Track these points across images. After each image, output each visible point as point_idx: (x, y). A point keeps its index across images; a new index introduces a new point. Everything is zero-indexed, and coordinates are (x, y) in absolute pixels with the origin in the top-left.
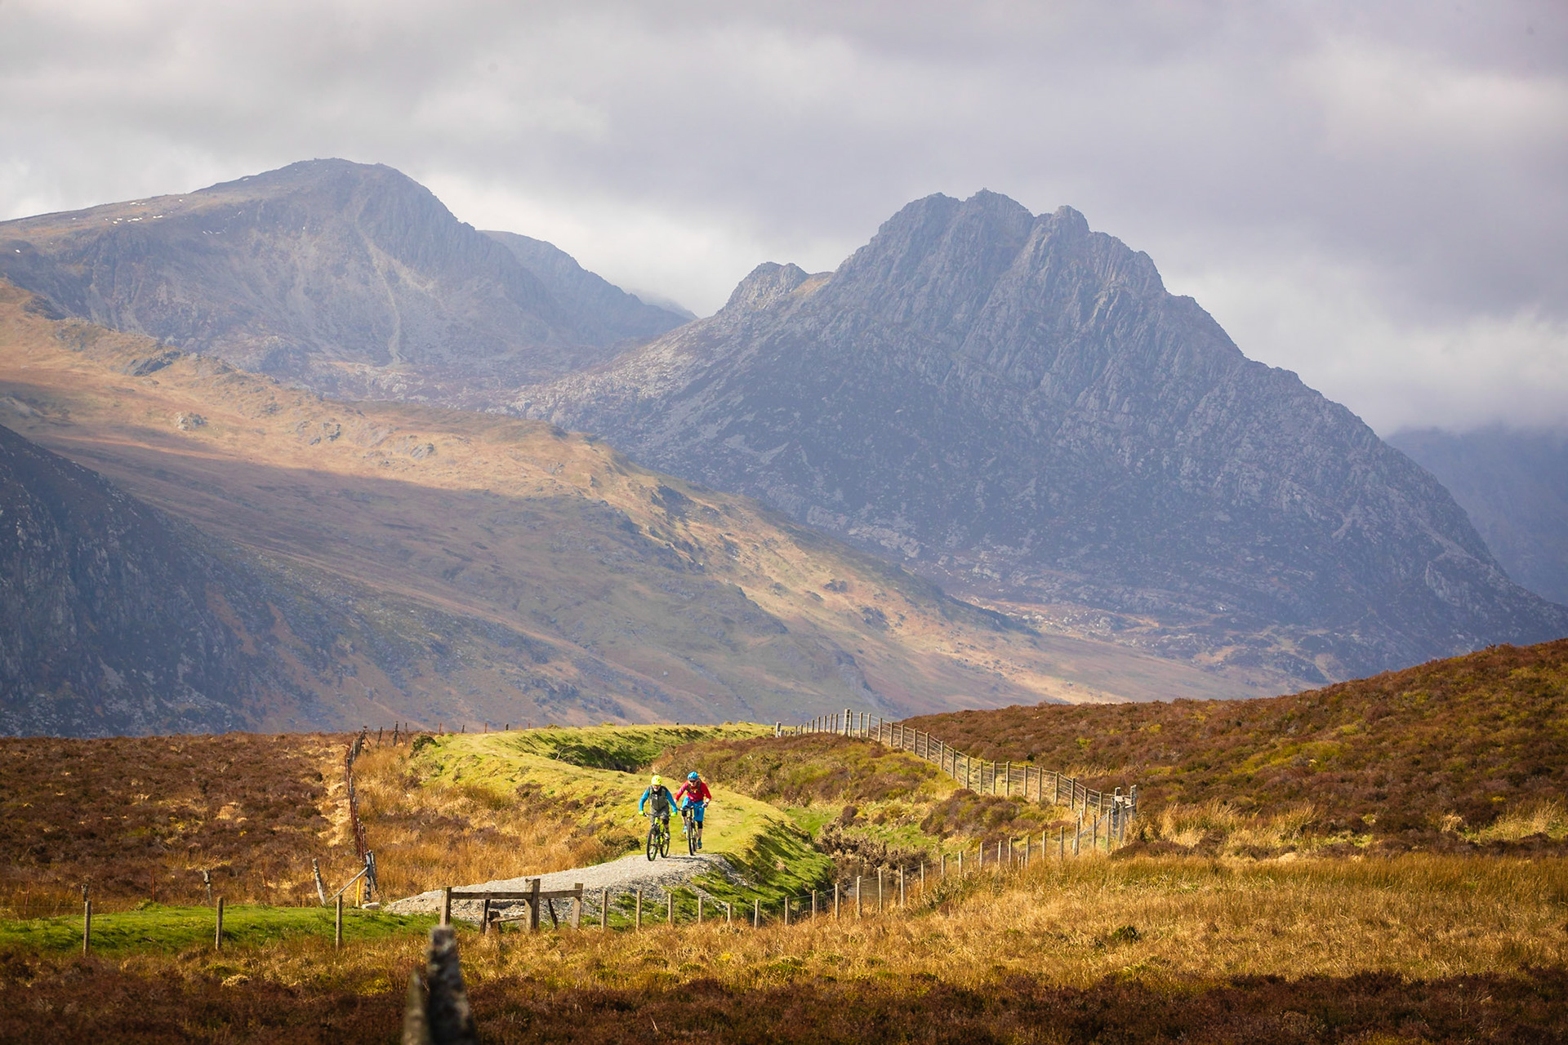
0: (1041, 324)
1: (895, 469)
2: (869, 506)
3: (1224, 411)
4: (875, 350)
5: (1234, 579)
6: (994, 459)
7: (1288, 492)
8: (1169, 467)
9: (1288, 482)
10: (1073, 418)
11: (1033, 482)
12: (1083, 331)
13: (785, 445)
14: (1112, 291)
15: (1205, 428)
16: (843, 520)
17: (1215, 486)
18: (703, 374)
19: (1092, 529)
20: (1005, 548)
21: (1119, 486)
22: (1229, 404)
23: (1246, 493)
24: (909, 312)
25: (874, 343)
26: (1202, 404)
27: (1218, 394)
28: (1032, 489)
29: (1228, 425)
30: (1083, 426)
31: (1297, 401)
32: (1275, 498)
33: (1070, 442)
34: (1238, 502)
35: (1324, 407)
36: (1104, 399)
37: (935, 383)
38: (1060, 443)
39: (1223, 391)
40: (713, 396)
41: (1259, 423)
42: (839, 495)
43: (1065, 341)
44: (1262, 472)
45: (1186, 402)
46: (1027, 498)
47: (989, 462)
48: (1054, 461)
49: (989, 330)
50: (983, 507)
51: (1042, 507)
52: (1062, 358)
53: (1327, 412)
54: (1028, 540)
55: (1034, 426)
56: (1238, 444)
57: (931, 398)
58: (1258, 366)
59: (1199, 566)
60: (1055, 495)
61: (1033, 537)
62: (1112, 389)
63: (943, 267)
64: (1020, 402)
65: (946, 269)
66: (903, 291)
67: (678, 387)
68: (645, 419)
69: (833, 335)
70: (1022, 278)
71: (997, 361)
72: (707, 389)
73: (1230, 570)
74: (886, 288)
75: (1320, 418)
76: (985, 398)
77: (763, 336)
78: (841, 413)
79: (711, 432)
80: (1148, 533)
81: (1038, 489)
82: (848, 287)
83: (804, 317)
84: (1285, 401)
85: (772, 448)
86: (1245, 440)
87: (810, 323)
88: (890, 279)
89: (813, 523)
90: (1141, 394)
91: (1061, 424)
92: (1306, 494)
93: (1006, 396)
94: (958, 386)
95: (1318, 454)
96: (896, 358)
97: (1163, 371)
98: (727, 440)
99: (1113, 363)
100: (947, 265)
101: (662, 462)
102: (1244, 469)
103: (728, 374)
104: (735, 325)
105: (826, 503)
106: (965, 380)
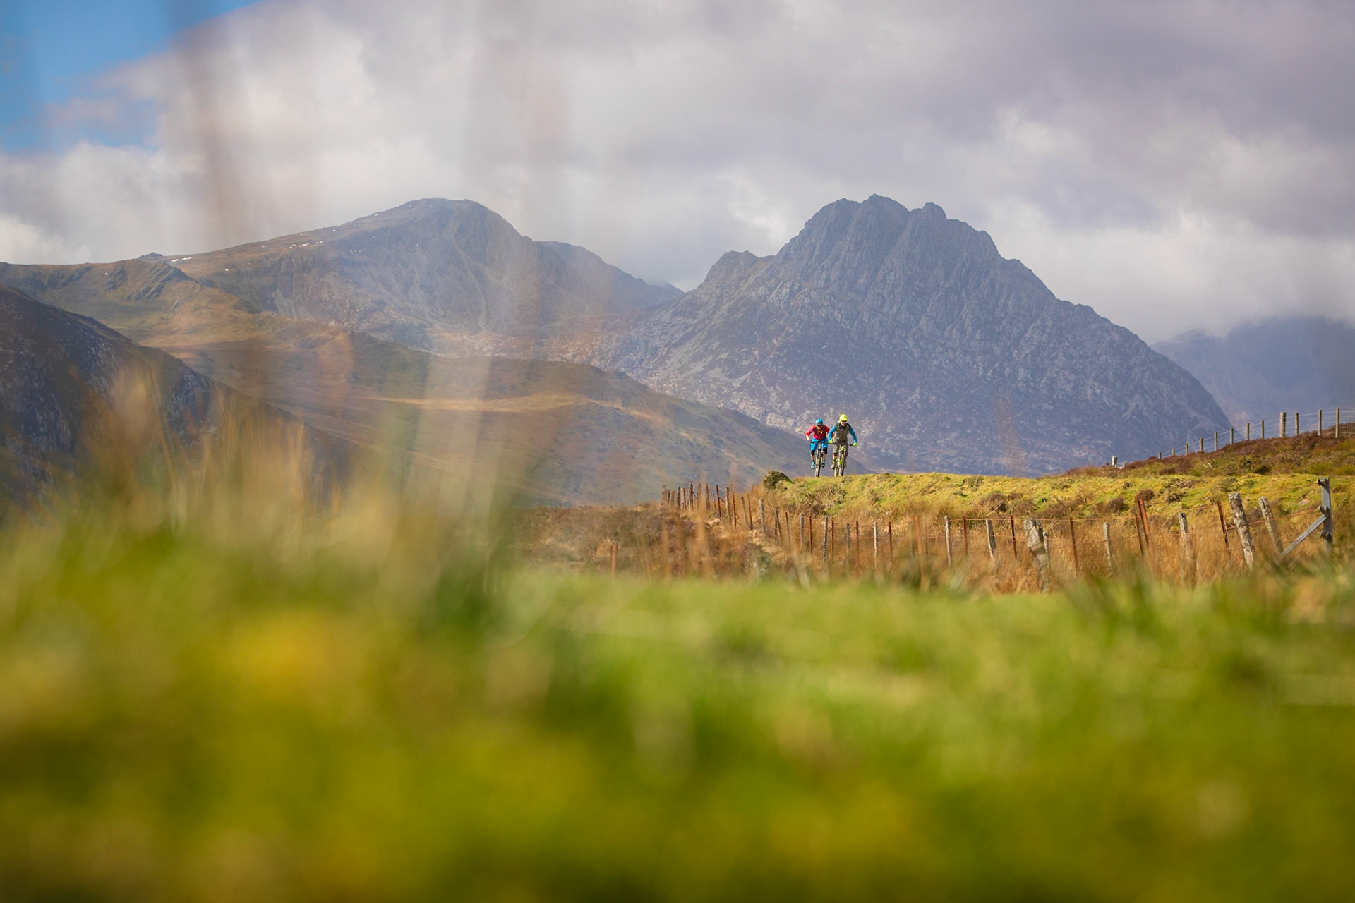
0: (917, 283)
1: (824, 386)
2: (808, 412)
3: (1045, 335)
4: (806, 306)
5: (1058, 448)
6: (891, 375)
7: (1091, 388)
8: (1010, 375)
9: (1091, 381)
10: (943, 345)
11: (917, 390)
12: (946, 286)
13: (749, 374)
14: (964, 258)
15: (1033, 348)
16: (791, 421)
17: (1041, 386)
18: (691, 329)
19: (959, 420)
20: (902, 435)
21: (977, 389)
22: (1048, 330)
23: (1063, 390)
24: (828, 279)
25: (806, 301)
26: (1029, 332)
27: (1040, 324)
28: (917, 395)
29: (1048, 344)
30: (950, 350)
31: (1093, 326)
32: (1083, 392)
33: (942, 362)
34: (1058, 396)
35: (1113, 330)
36: (963, 331)
37: (848, 327)
38: (934, 362)
39: (1044, 322)
40: (699, 343)
41: (1069, 342)
42: (787, 405)
43: (935, 294)
44: (1073, 375)
45: (1018, 330)
46: (914, 401)
47: (888, 378)
48: (931, 375)
49: (883, 289)
50: (885, 408)
51: (925, 406)
52: (933, 305)
53: (1114, 332)
54: (916, 429)
55: (916, 352)
56: (1056, 357)
57: (846, 337)
58: (1066, 304)
59: (1033, 440)
60: (933, 398)
61: (920, 427)
62: (968, 325)
63: (849, 248)
64: (906, 337)
65: (851, 249)
66: (823, 266)
67: (675, 338)
68: (654, 361)
69: (778, 298)
70: (903, 252)
71: (890, 310)
72: (695, 339)
73: (1055, 442)
74: (811, 265)
75: (1110, 337)
76: (882, 335)
77: (730, 301)
78: (786, 350)
79: (699, 367)
80: (997, 420)
81: (921, 393)
82: (786, 265)
83: (757, 287)
84: (1085, 327)
85: (740, 377)
86: (1059, 354)
87: (761, 291)
88: (814, 258)
89: (771, 425)
90: (988, 326)
91: (935, 350)
92: (1103, 389)
93: (896, 333)
94: (863, 327)
95: (1110, 361)
96: (821, 311)
97: (1002, 311)
98: (710, 372)
99: (968, 307)
100: (852, 246)
101: (667, 389)
102: (1060, 374)
103: (708, 328)
104: (711, 294)
105: (779, 411)
106: (868, 323)
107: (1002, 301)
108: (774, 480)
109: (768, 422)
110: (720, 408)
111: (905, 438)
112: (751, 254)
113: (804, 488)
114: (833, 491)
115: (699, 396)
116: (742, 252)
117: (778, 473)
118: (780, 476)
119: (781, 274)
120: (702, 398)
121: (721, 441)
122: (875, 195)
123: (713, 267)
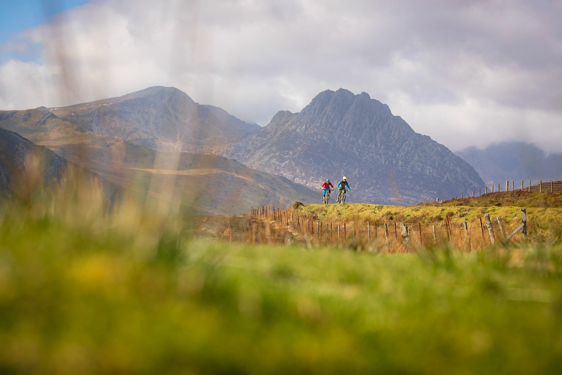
0: (358, 125)
1: (319, 167)
2: (312, 177)
3: (410, 148)
4: (312, 134)
5: (414, 194)
6: (346, 163)
7: (429, 169)
8: (395, 164)
9: (428, 167)
10: (368, 151)
11: (357, 169)
12: (370, 127)
13: (288, 161)
14: (377, 115)
15: (405, 152)
16: (305, 181)
17: (408, 168)
18: (264, 142)
19: (374, 182)
21: (382, 169)
22: (411, 146)
23: (417, 170)
24: (321, 123)
29: (411, 151)
30: (371, 153)
31: (430, 144)
32: (425, 171)
33: (367, 158)
34: (415, 173)
35: (438, 146)
36: (376, 145)
37: (329, 142)
38: (364, 158)
39: (410, 142)
40: (267, 148)
41: (420, 150)
42: (303, 175)
43: (365, 130)
44: (421, 164)
45: (399, 145)
46: (356, 174)
47: (345, 164)
48: (363, 163)
51: (360, 176)
52: (364, 134)
53: (439, 147)
54: (357, 185)
55: (357, 153)
56: (414, 157)
57: (328, 146)
58: (419, 135)
59: (404, 191)
60: (364, 172)
61: (358, 184)
62: (379, 142)
63: (330, 110)
64: (353, 147)
65: (331, 111)
66: (319, 117)
68: (249, 155)
69: (300, 130)
70: (352, 112)
71: (346, 136)
72: (265, 146)
73: (413, 192)
74: (314, 116)
75: (437, 149)
76: (343, 146)
77: (281, 131)
78: (303, 152)
79: (267, 158)
80: (390, 182)
81: (358, 171)
82: (304, 117)
83: (292, 125)
84: (427, 144)
86: (416, 155)
87: (294, 127)
88: (315, 114)
89: (296, 182)
90: (387, 143)
91: (365, 153)
92: (433, 170)
93: (349, 145)
94: (335, 143)
95: (437, 159)
96: (318, 136)
97: (393, 137)
98: (272, 160)
99: (378, 135)
101: (254, 167)
103: (271, 142)
104: (273, 128)
105: (300, 177)
106: (337, 141)
108: (298, 205)
109: (295, 181)
110: (276, 175)
112: (290, 112)
113: (309, 209)
114: (322, 210)
115: (267, 170)
116: (286, 111)
117: (299, 202)
118: (300, 204)
119: (302, 120)
120: (268, 171)
121: (276, 189)
122: (341, 88)
123: (274, 117)
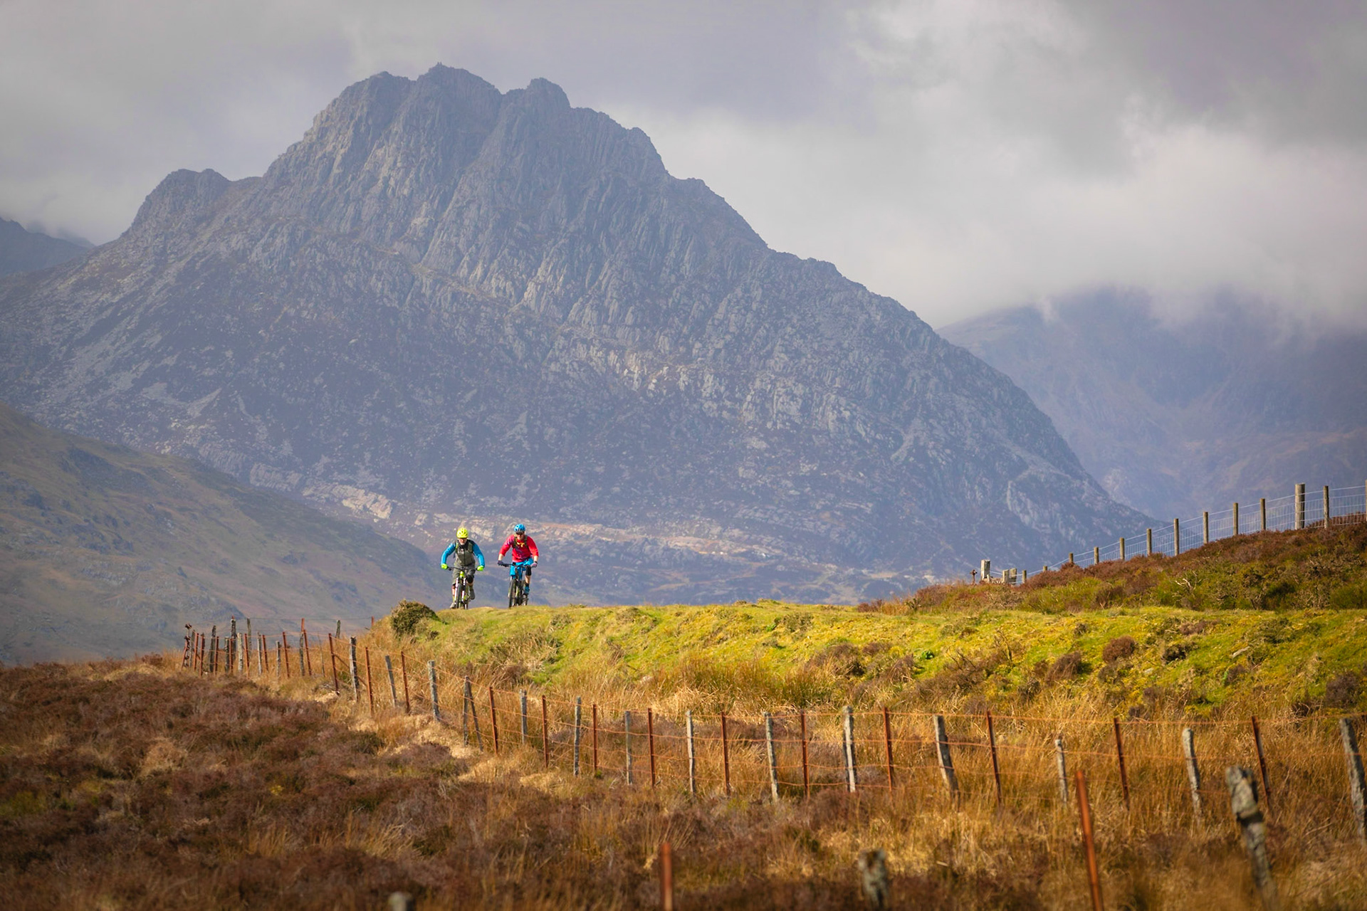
0: (519, 224)
1: (355, 412)
2: (325, 459)
3: (749, 315)
4: (320, 268)
5: (776, 519)
6: (475, 391)
7: (834, 408)
8: (688, 387)
9: (833, 397)
10: (567, 336)
11: (523, 418)
12: (572, 229)
13: (217, 392)
14: (603, 178)
15: (728, 337)
17: (745, 406)
18: (109, 311)
19: (600, 469)
20: (495, 499)
21: (629, 414)
22: (754, 306)
23: (783, 414)
24: (357, 218)
25: (318, 260)
26: (722, 309)
27: (740, 294)
28: (523, 426)
29: (755, 331)
30: (579, 345)
31: (836, 298)
32: (819, 417)
33: (565, 366)
34: (775, 424)
35: (870, 302)
36: (601, 310)
37: (396, 304)
38: (553, 367)
39: (746, 291)
40: (124, 338)
41: (793, 326)
42: (287, 448)
43: (551, 242)
44: (800, 386)
45: (702, 307)
46: (518, 437)
47: (469, 396)
48: (547, 389)
49: (458, 235)
50: (465, 451)
51: (537, 446)
52: (548, 263)
53: (874, 308)
54: (522, 488)
55: (519, 348)
56: (769, 355)
57: (392, 322)
58: (787, 260)
59: (733, 505)
60: (551, 431)
61: (528, 484)
62: (612, 298)
63: (395, 163)
64: (501, 321)
65: (399, 165)
66: (348, 194)
67: (81, 329)
68: (43, 371)
69: (266, 254)
70: (493, 169)
71: (469, 273)
72: (116, 330)
73: (771, 507)
74: (327, 193)
75: (866, 316)
76: (457, 319)
77: (180, 260)
78: (283, 348)
79: (124, 381)
80: (668, 470)
81: (529, 424)
82: (281, 195)
83: (230, 234)
84: (822, 299)
85: (201, 397)
86: (777, 348)
87: (237, 241)
88: (331, 180)
89: (258, 485)
90: (648, 301)
91: (552, 344)
92: (855, 410)
93: (483, 315)
94: (423, 306)
95: (866, 360)
96: (345, 277)
97: (673, 272)
98: (145, 390)
99: (611, 266)
100: (399, 159)
101: (67, 422)
102: (778, 384)
103: (140, 310)
104: (146, 248)
105: (272, 459)
106: (431, 298)
107: (673, 254)
108: (409, 620)
109: (252, 481)
110: (165, 456)
111: (502, 505)
112: (218, 175)
113: (476, 634)
114: (539, 642)
115: (127, 434)
116: (200, 170)
117: (417, 605)
118: (421, 611)
119: (273, 211)
120: (132, 437)
121: (168, 515)
122: (439, 65)
123: (148, 198)
